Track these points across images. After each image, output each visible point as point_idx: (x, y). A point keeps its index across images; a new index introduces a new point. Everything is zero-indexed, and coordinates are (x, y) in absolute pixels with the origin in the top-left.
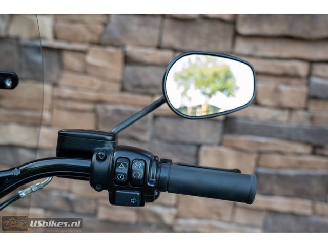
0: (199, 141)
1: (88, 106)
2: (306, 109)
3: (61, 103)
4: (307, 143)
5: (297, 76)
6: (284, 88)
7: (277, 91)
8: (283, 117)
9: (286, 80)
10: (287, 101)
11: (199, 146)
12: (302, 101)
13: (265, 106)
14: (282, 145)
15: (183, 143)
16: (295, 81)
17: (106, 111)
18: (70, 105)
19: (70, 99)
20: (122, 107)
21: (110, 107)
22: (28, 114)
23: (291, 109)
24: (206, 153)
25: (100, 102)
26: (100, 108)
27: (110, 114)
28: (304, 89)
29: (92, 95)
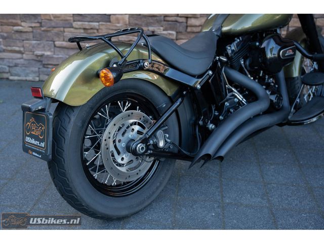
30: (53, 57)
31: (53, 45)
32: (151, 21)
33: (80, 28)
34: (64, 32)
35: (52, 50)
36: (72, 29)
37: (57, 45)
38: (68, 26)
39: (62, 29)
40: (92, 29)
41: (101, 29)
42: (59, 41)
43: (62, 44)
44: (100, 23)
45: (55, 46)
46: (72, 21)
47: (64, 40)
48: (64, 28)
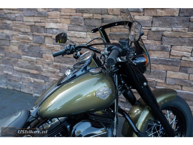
0: (95, 25)
1: (68, 17)
2: (121, 15)
3: (62, 16)
8: (115, 17)
13: (110, 15)
15: (91, 26)
17: (73, 18)
18: (64, 17)
19: (64, 15)
20: (76, 17)
21: (73, 17)
22: (54, 20)
23: (117, 15)
25: (71, 16)
26: (71, 17)
27: (73, 19)
29: (69, 14)
30: (12, 76)
31: (13, 69)
32: (68, 60)
33: (26, 60)
34: (18, 61)
35: (12, 71)
36: (22, 60)
37: (15, 69)
38: (20, 58)
39: (16, 59)
40: (32, 61)
41: (38, 62)
42: (15, 66)
43: (17, 69)
44: (37, 58)
45: (14, 69)
46: (22, 55)
47: (18, 67)
48: (18, 58)
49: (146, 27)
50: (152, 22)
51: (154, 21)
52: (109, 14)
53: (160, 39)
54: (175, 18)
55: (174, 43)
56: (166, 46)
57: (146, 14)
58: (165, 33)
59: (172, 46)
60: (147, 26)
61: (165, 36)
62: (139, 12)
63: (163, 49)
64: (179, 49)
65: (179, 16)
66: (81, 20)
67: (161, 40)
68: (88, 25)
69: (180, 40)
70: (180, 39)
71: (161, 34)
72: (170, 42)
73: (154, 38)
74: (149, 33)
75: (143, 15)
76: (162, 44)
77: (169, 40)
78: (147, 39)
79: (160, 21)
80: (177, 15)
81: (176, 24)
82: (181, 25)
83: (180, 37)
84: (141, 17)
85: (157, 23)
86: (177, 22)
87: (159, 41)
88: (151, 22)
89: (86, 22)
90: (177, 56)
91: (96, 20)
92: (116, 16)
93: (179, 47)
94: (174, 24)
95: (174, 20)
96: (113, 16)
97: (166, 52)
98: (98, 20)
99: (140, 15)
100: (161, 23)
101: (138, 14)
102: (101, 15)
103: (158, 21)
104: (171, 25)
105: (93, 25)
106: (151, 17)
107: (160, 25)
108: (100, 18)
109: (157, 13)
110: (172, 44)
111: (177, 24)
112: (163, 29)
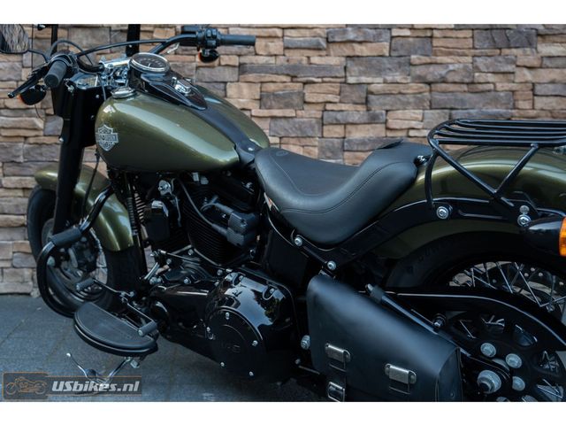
0: (225, 80)
2: (284, 55)
4: (288, 75)
5: (276, 37)
6: (270, 44)
7: (266, 46)
8: (272, 60)
9: (271, 40)
10: (273, 51)
11: (225, 83)
12: (281, 51)
13: (261, 55)
14: (274, 78)
16: (275, 40)
23: (276, 55)
24: (230, 87)
28: (281, 43)
49: (336, 77)
50: (345, 68)
51: (349, 65)
52: (256, 54)
53: (364, 101)
54: (384, 60)
55: (391, 106)
56: (378, 112)
57: (332, 53)
58: (373, 88)
59: (387, 111)
60: (338, 75)
61: (372, 93)
62: (319, 49)
63: (373, 120)
64: (400, 116)
65: (390, 56)
66: (191, 70)
67: (367, 102)
68: (208, 80)
69: (400, 100)
70: (399, 96)
71: (365, 90)
72: (385, 104)
73: (354, 99)
74: (343, 89)
75: (327, 55)
76: (368, 110)
77: (381, 100)
78: (341, 102)
79: (361, 65)
80: (387, 54)
81: (388, 71)
82: (396, 71)
83: (400, 93)
84: (323, 58)
85: (356, 68)
86: (389, 66)
87: (362, 104)
88: (343, 67)
89: (203, 74)
90: (401, 130)
91: (226, 69)
92: (274, 58)
93: (399, 113)
94: (384, 70)
95: (384, 64)
96: (267, 58)
97: (378, 125)
98: (230, 69)
99: (320, 56)
100: (361, 68)
101: (317, 53)
102: (237, 58)
103: (356, 65)
104: (379, 72)
105: (219, 80)
106: (343, 59)
107: (361, 73)
108: (237, 64)
109: (354, 50)
110: (388, 108)
111: (390, 69)
112: (369, 80)
